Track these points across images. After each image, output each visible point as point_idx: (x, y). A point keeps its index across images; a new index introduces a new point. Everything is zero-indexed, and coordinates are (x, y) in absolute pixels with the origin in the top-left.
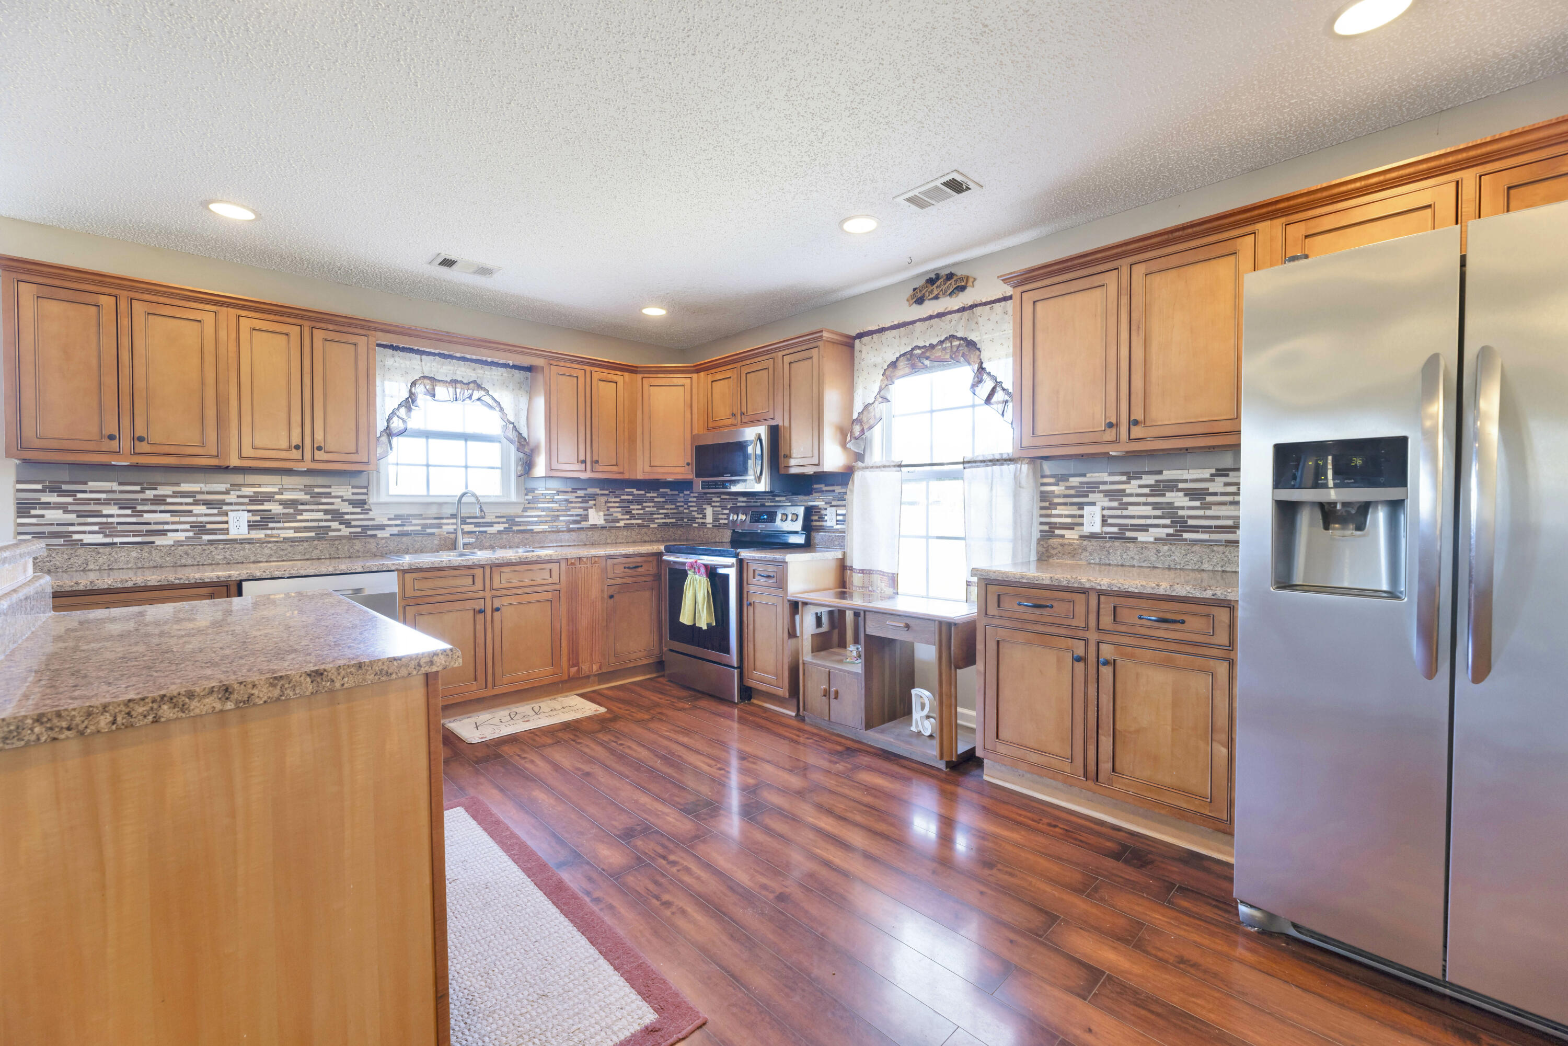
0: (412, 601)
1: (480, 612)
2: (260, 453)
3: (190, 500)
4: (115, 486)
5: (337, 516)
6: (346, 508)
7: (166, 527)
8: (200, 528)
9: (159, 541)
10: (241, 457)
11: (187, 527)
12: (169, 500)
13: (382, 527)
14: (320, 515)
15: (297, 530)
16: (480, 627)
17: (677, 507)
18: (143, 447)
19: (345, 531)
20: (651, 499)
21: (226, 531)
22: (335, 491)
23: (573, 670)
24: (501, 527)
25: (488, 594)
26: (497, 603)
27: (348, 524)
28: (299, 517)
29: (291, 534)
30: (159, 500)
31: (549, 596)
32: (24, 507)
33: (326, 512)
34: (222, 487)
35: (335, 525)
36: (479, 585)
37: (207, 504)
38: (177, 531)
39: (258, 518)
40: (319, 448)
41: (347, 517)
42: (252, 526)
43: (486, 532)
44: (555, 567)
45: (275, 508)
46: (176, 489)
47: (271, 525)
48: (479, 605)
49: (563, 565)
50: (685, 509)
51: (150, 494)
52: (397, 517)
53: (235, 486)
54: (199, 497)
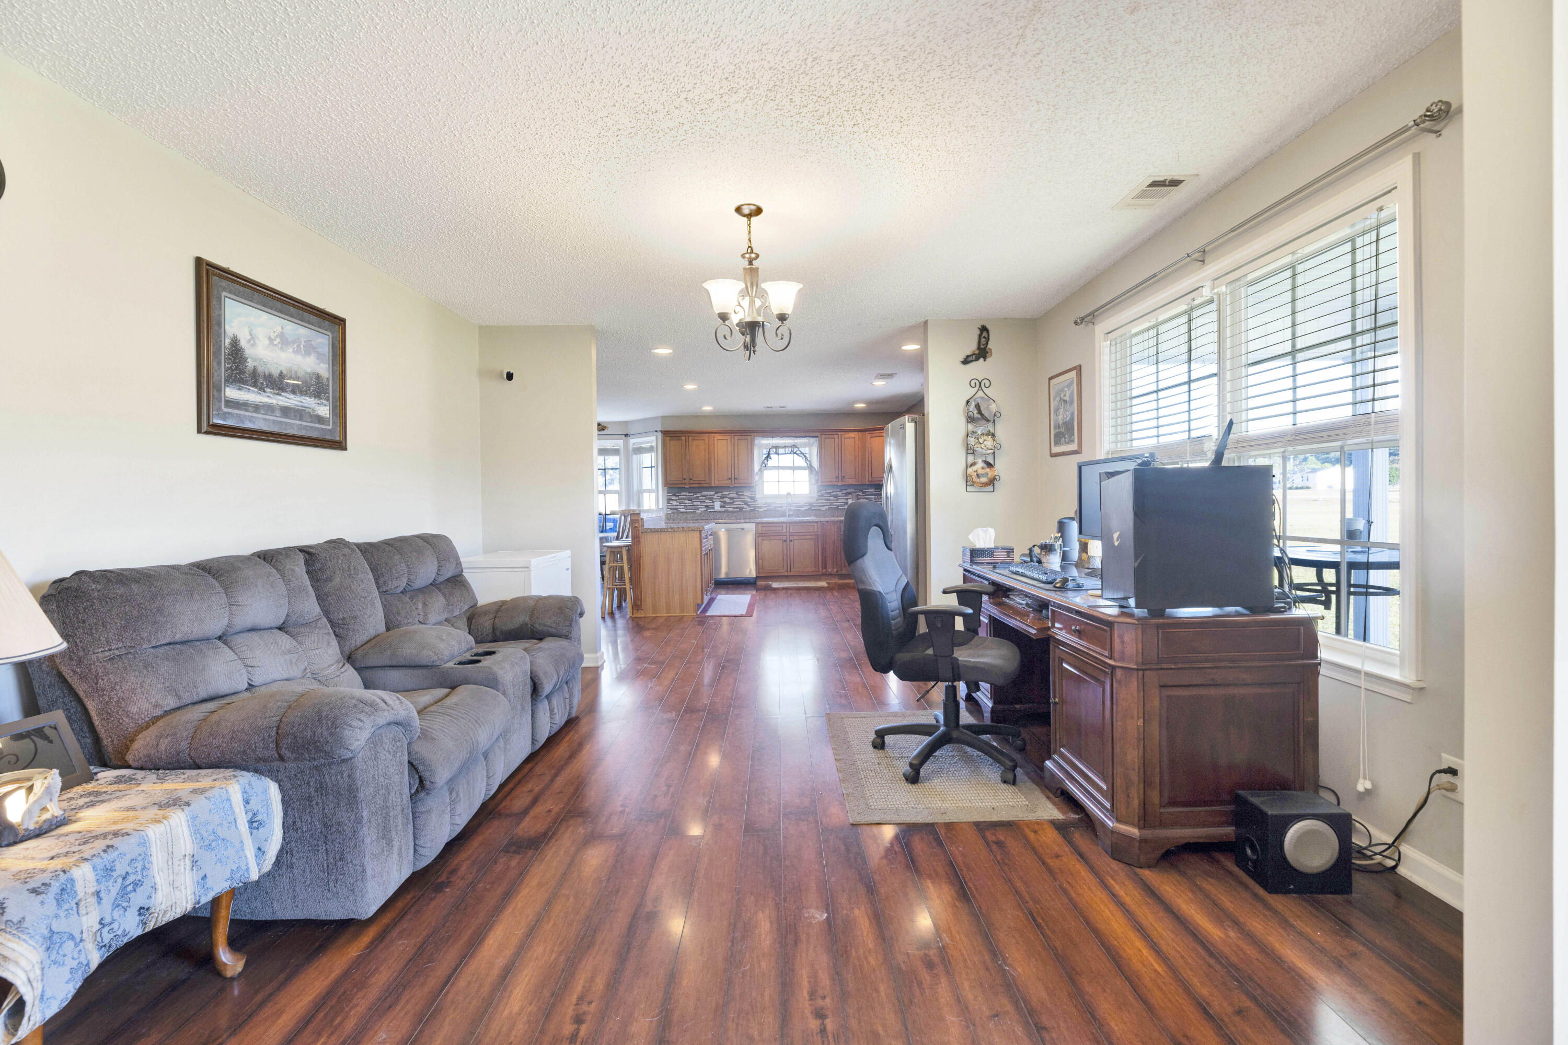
0: (761, 536)
1: (785, 542)
2: (721, 482)
3: (705, 498)
4: (687, 494)
5: (745, 503)
6: (748, 500)
7: (699, 507)
8: (707, 507)
9: (697, 512)
10: (714, 483)
11: (704, 507)
12: (700, 498)
13: (760, 507)
14: (740, 503)
15: (734, 508)
16: (785, 547)
18: (692, 482)
19: (748, 509)
21: (714, 508)
23: (824, 570)
24: (806, 508)
25: (788, 534)
26: (791, 539)
27: (749, 506)
28: (734, 504)
29: (731, 509)
30: (697, 498)
31: (813, 537)
32: (669, 500)
33: (743, 501)
34: (712, 493)
35: (745, 506)
36: (785, 530)
37: (710, 499)
38: (702, 508)
39: (722, 504)
40: (736, 479)
41: (748, 503)
42: (721, 506)
43: (800, 509)
44: (816, 524)
45: (727, 500)
46: (701, 494)
47: (726, 506)
48: (784, 538)
49: (819, 524)
51: (695, 496)
52: (765, 504)
53: (716, 493)
54: (707, 497)
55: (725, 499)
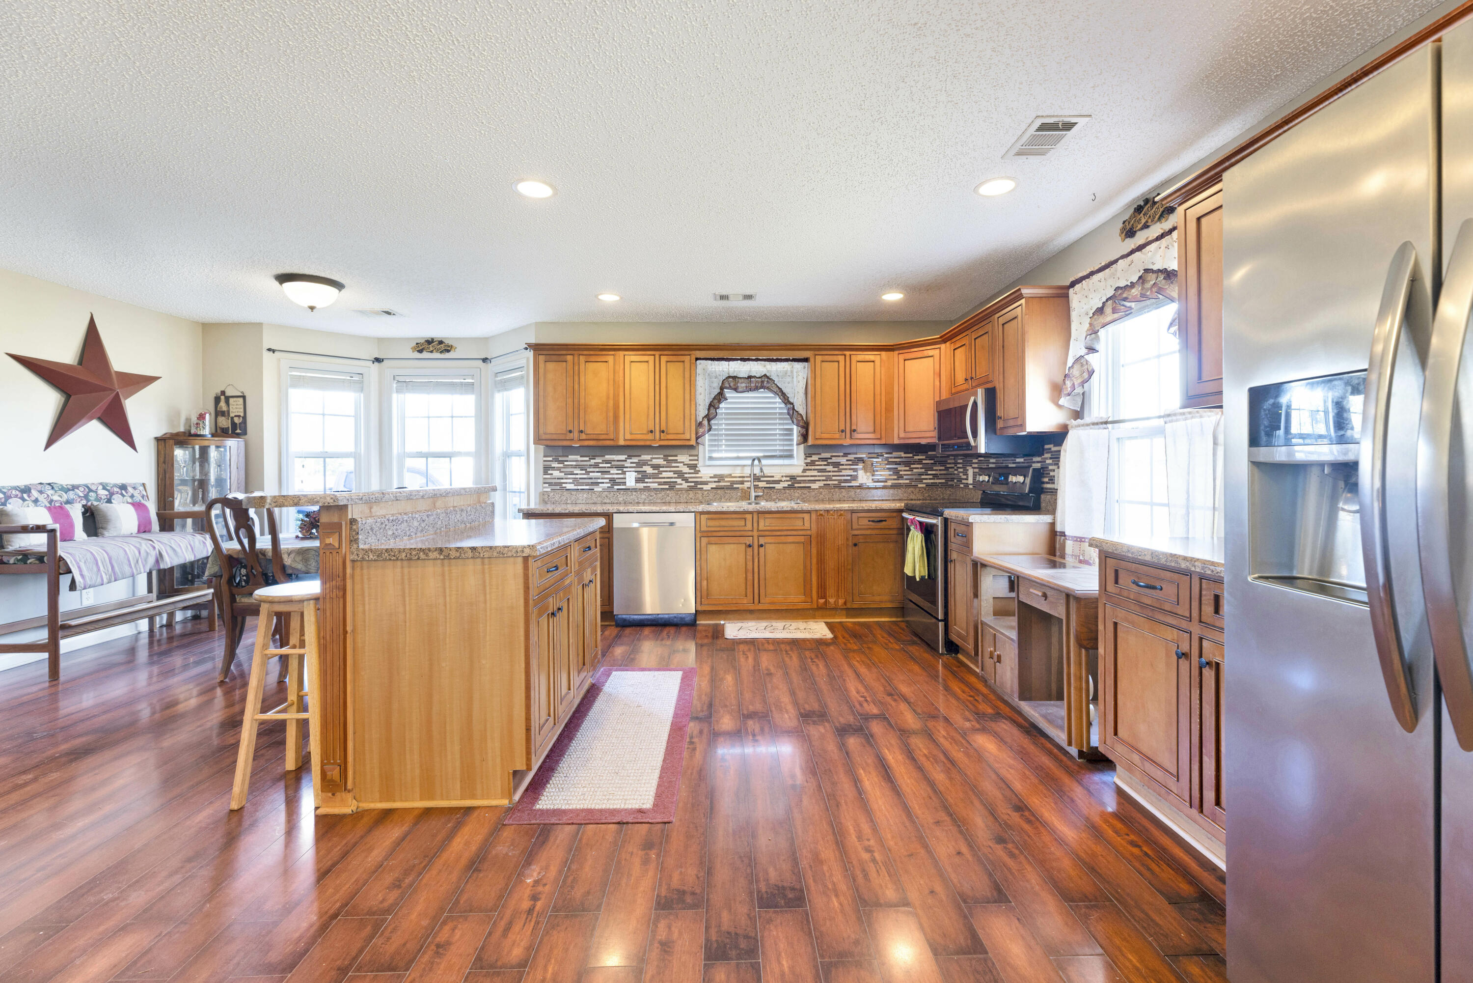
0: (705, 534)
1: (750, 546)
2: (633, 437)
3: (609, 465)
4: (578, 458)
5: (680, 474)
6: (686, 469)
7: (599, 481)
8: (613, 481)
9: (597, 489)
10: (625, 440)
11: (608, 481)
12: (601, 465)
13: (706, 483)
14: (671, 474)
15: (660, 484)
16: (749, 557)
17: (947, 469)
18: (583, 436)
19: (685, 485)
20: (920, 462)
21: (624, 484)
22: (680, 458)
23: (822, 601)
24: (786, 484)
25: (755, 533)
26: (762, 541)
27: (686, 480)
28: (660, 476)
29: (655, 485)
30: (596, 465)
31: (802, 539)
32: (546, 469)
33: (675, 472)
34: (623, 457)
35: (679, 481)
36: (749, 527)
37: (618, 467)
38: (603, 483)
39: (640, 476)
40: (663, 432)
41: (686, 475)
42: (638, 480)
43: (774, 488)
44: (806, 516)
45: (649, 470)
46: (603, 459)
47: (646, 480)
48: (749, 541)
49: (814, 516)
50: (956, 470)
51: (593, 462)
52: (715, 476)
53: (630, 457)
54: (613, 463)
55: (645, 468)
